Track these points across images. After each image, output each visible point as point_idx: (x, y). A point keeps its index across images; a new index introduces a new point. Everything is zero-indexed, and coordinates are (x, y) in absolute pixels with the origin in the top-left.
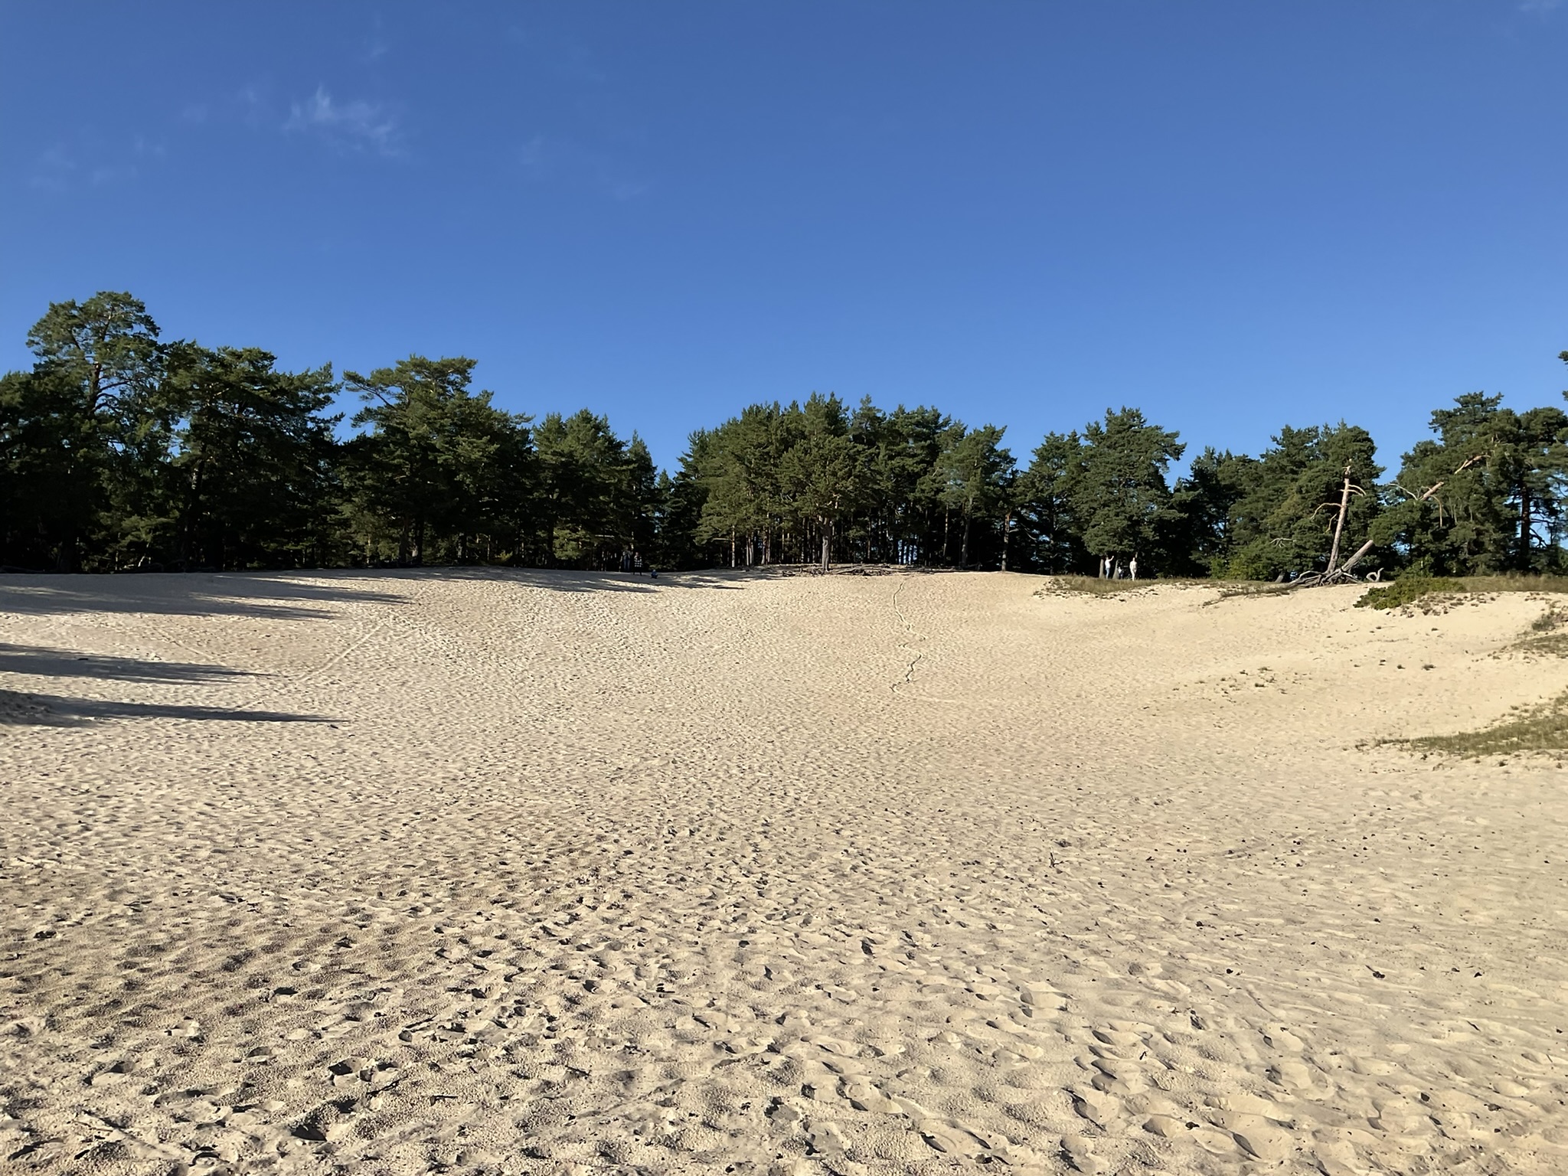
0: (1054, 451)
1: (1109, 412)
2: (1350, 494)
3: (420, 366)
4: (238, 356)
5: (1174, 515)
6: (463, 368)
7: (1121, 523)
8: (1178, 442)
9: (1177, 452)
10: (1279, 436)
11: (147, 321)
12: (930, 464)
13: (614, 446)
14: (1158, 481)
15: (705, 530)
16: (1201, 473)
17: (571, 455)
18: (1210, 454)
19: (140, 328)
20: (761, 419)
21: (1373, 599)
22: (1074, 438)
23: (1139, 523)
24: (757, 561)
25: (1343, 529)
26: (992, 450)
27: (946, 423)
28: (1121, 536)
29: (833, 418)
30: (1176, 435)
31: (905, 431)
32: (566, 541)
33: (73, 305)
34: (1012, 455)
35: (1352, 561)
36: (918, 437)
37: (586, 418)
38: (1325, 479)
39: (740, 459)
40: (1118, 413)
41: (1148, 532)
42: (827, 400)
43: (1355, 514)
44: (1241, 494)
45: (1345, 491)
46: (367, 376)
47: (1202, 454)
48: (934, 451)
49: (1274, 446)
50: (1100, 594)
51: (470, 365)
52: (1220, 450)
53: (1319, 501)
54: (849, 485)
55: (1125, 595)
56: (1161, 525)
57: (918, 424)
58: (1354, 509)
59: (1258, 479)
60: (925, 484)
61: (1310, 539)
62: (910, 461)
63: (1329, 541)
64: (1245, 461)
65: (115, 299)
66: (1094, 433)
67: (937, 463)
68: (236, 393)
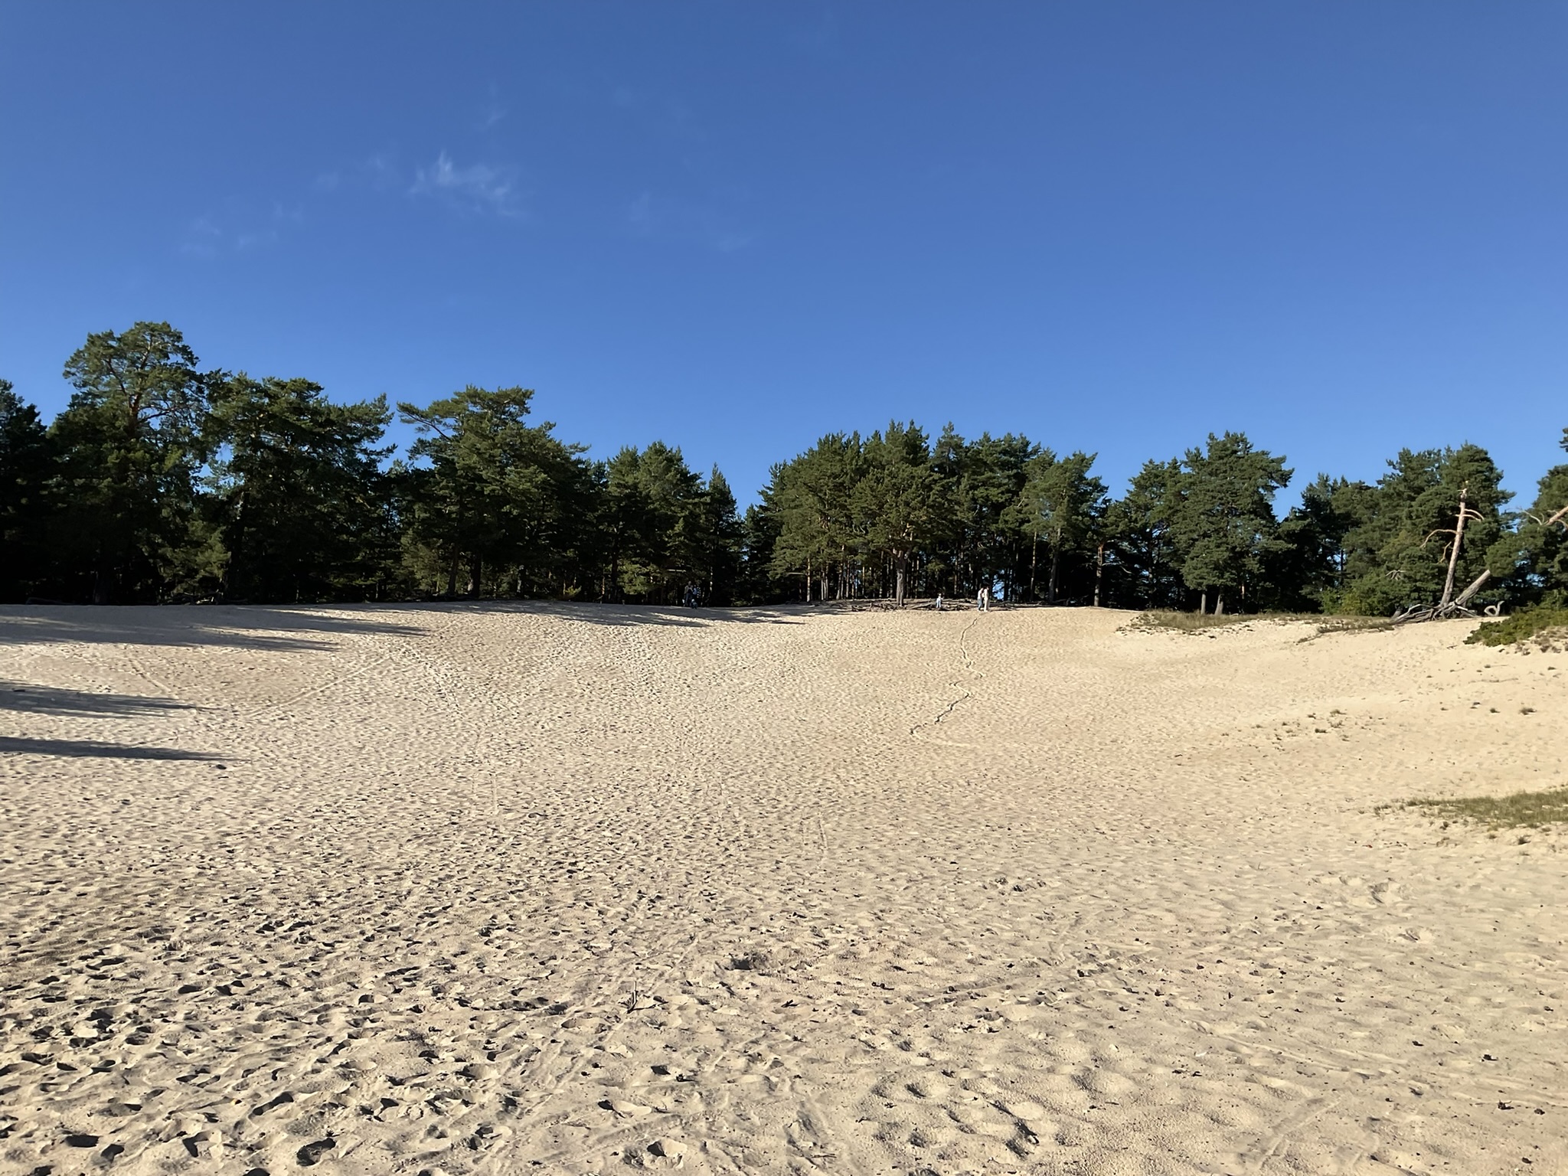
0: (1152, 479)
1: (1211, 437)
2: (1466, 520)
3: (474, 396)
4: (282, 386)
5: (1282, 545)
6: (521, 399)
7: (1222, 555)
8: (1285, 467)
9: (1284, 478)
10: (1396, 459)
12: (1016, 493)
13: (688, 480)
14: (1264, 510)
15: (781, 562)
16: (1313, 503)
17: (635, 486)
18: (1324, 482)
19: (176, 358)
20: (833, 448)
21: (1486, 635)
22: (1175, 465)
23: (1243, 554)
24: (832, 592)
25: (1459, 558)
26: (1081, 478)
27: (1035, 451)
28: (1219, 568)
29: (913, 447)
30: (1283, 460)
31: (989, 460)
32: (634, 575)
33: (110, 335)
34: (1103, 483)
35: (1467, 593)
36: (1004, 466)
37: (659, 450)
38: (1438, 503)
39: (814, 491)
40: (1221, 438)
41: (1252, 564)
42: (906, 428)
43: (1472, 541)
44: (1357, 524)
45: (1461, 517)
46: (423, 406)
47: (1315, 482)
48: (1021, 480)
49: (1390, 470)
50: (1189, 630)
51: (527, 395)
52: (1335, 477)
53: (1431, 526)
54: (922, 515)
55: (1215, 631)
56: (1268, 558)
57: (1005, 452)
58: (1469, 535)
59: (1374, 507)
60: (1009, 515)
61: (1422, 569)
62: (994, 491)
63: (1443, 571)
64: (1361, 488)
65: (153, 330)
66: (1195, 460)
67: (1023, 493)
68: (277, 423)
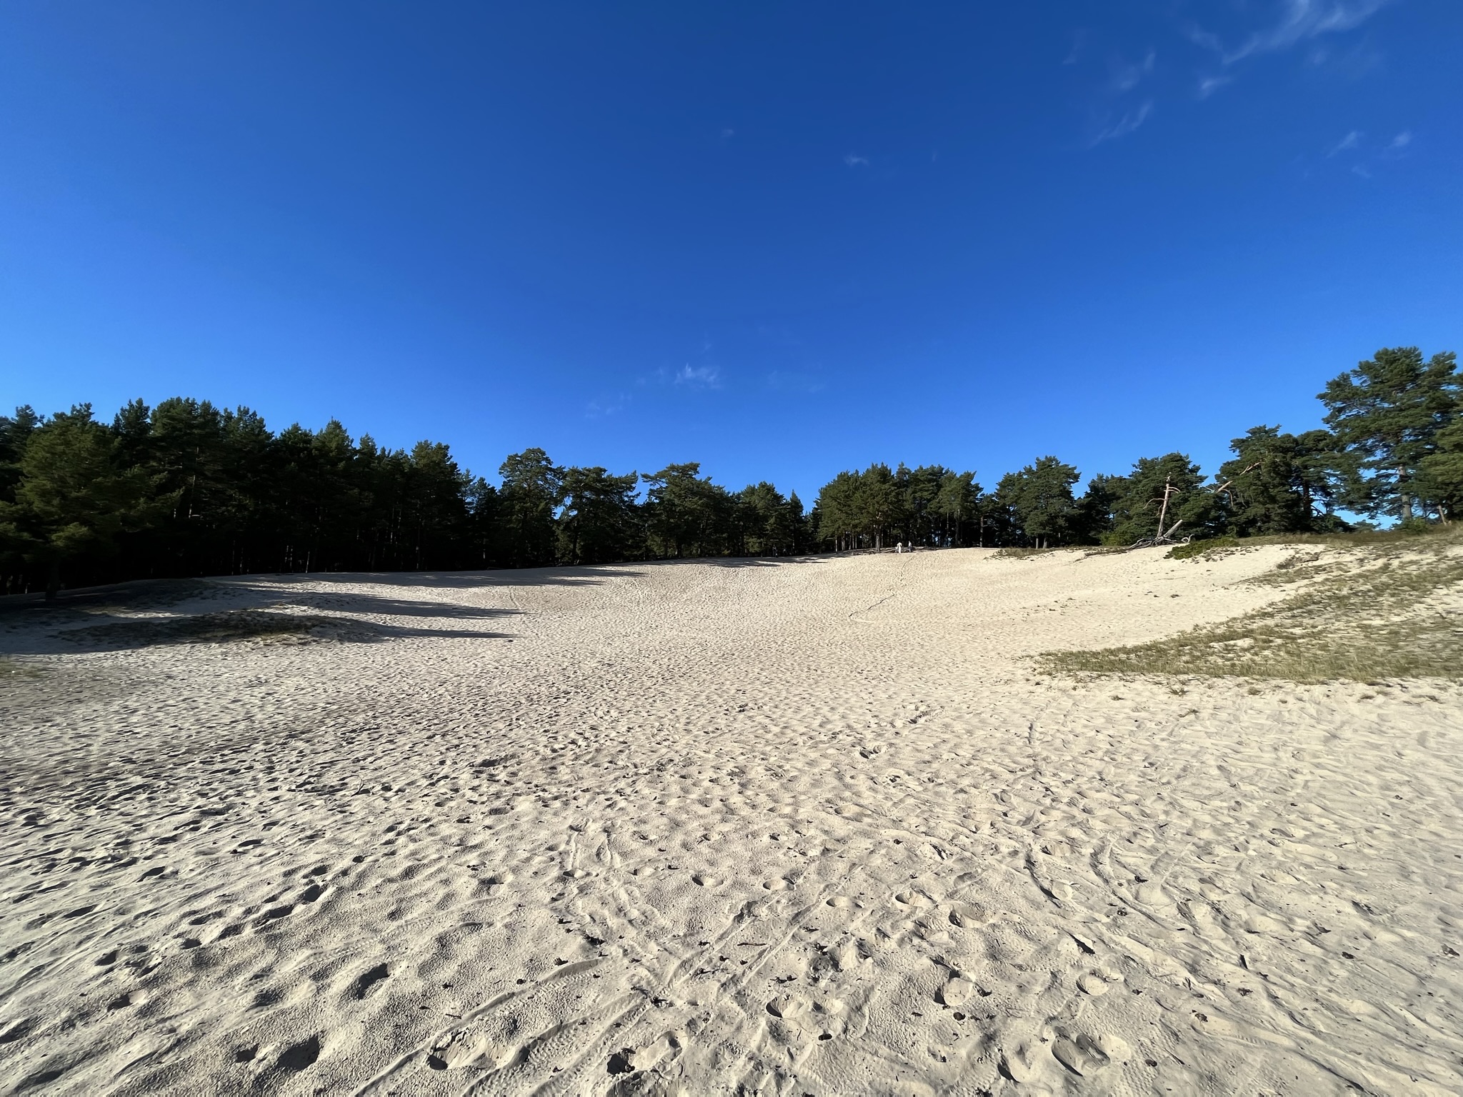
0: (1008, 482)
1: (1038, 459)
2: (1170, 493)
3: (673, 468)
4: (589, 470)
5: (1077, 511)
6: (694, 468)
7: (1044, 518)
8: (1076, 472)
9: (1076, 478)
10: (1137, 463)
11: (547, 460)
12: (936, 494)
13: (778, 498)
14: (1067, 494)
15: (822, 534)
16: (1094, 487)
17: (749, 503)
18: (1100, 478)
19: (544, 463)
20: (844, 478)
21: (1176, 554)
22: (1020, 474)
23: (1056, 517)
24: (847, 549)
25: (1166, 513)
26: (969, 484)
27: (947, 472)
28: (1043, 525)
29: (884, 475)
30: (1075, 468)
31: (922, 478)
32: (753, 543)
33: (517, 455)
34: (980, 486)
35: (1170, 531)
36: (930, 481)
37: (763, 486)
38: (1153, 485)
39: (835, 499)
40: (1043, 459)
41: (1061, 522)
42: (879, 466)
43: (1173, 504)
44: (1119, 498)
45: (1167, 491)
46: (652, 475)
47: (1096, 478)
48: (939, 487)
49: (1134, 469)
50: (1020, 557)
51: (697, 465)
52: (1107, 475)
53: (1150, 497)
54: (885, 508)
55: (1033, 557)
56: (1068, 518)
57: (930, 474)
58: (1172, 500)
59: (1127, 489)
60: (933, 504)
61: (1144, 520)
62: (926, 493)
63: (1157, 521)
64: (1121, 479)
65: (533, 451)
66: (1029, 471)
67: (940, 493)
68: (588, 487)
